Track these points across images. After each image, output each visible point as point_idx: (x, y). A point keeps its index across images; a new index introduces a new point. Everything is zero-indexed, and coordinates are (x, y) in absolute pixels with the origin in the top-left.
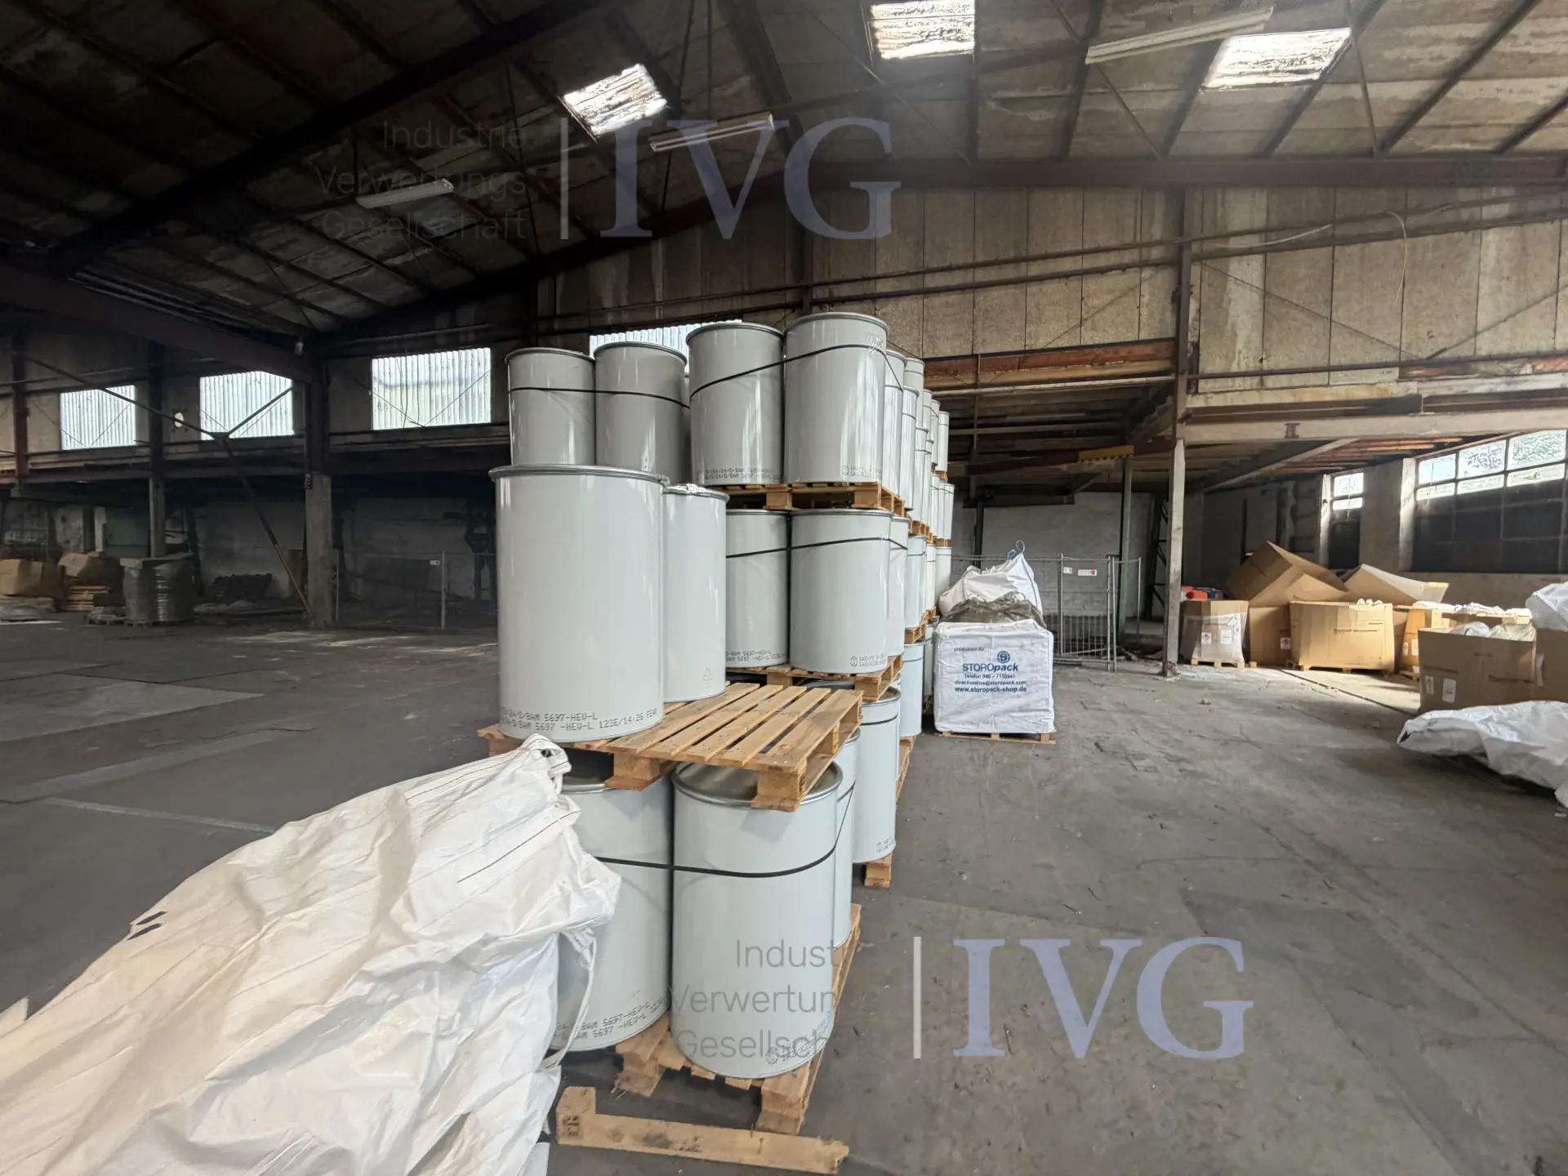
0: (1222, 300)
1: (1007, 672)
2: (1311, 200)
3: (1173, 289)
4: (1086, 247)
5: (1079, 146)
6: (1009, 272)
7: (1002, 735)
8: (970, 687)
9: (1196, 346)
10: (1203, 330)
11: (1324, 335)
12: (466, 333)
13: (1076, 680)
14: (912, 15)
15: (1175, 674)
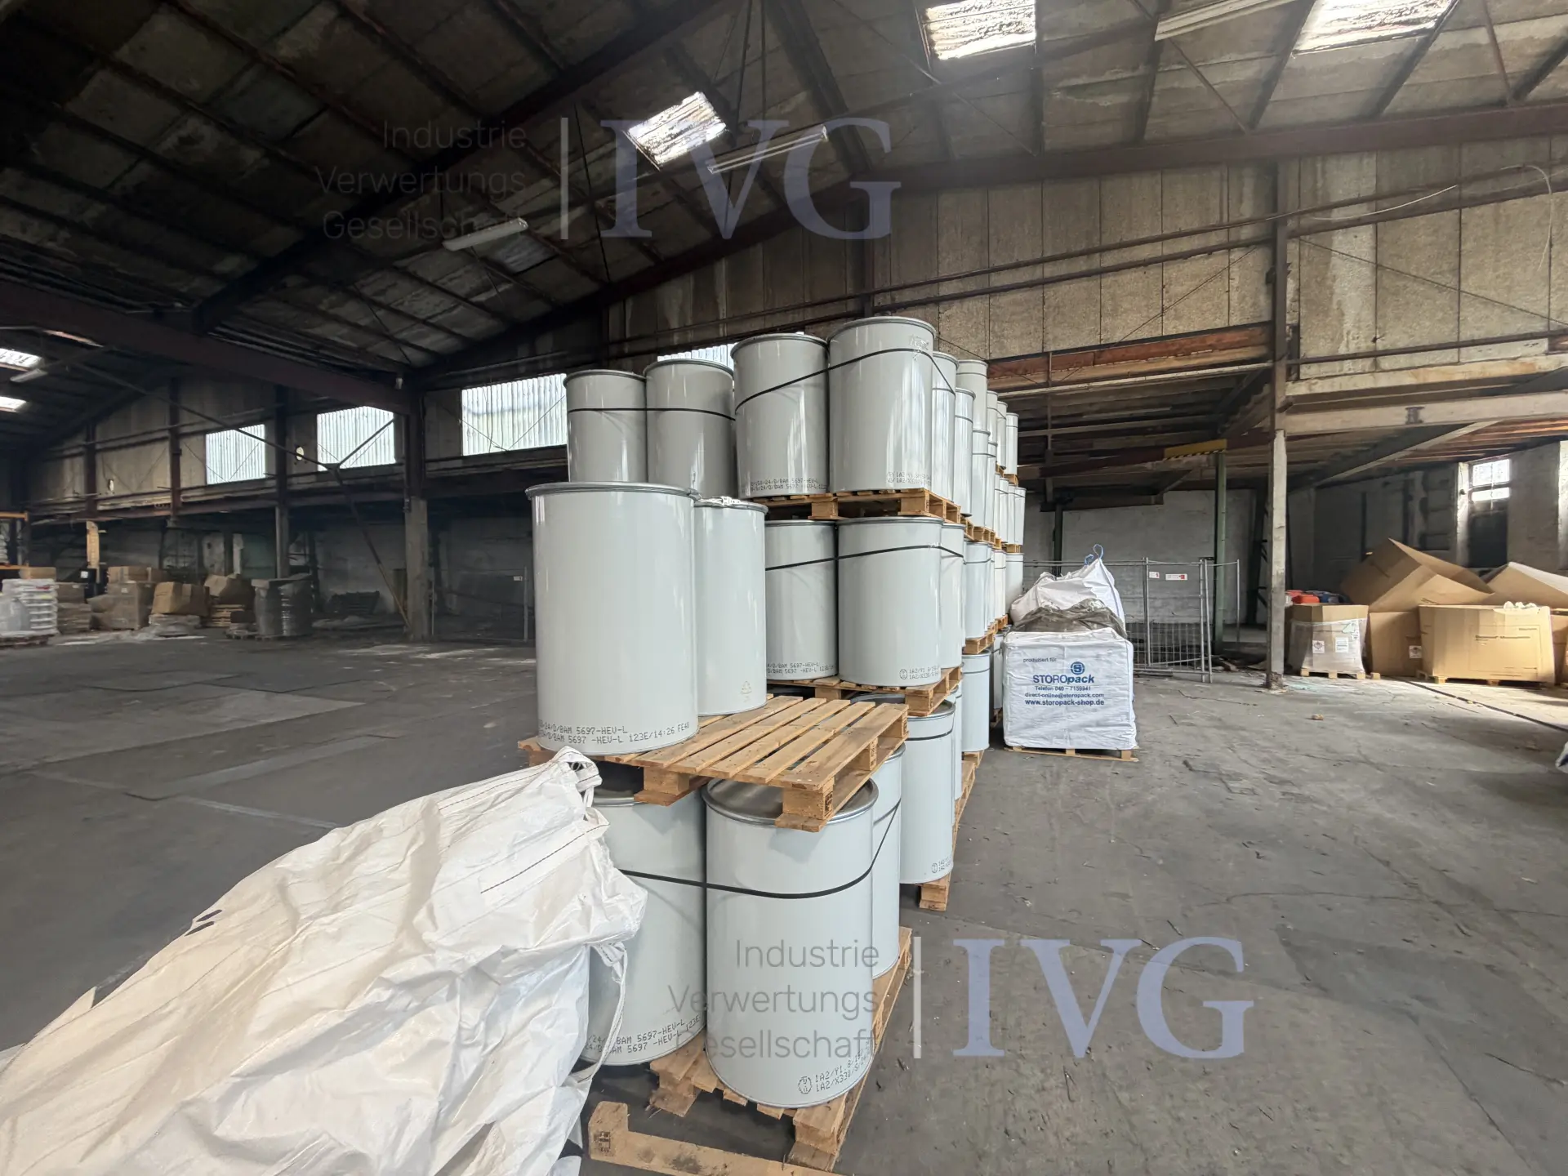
0: (1324, 278)
1: (1081, 684)
2: (1429, 161)
3: (1267, 269)
4: (1165, 232)
5: (1154, 128)
6: (1081, 265)
7: (1078, 751)
8: (1041, 699)
9: (1296, 329)
10: (1303, 312)
11: (1452, 309)
12: (544, 360)
13: (1164, 692)
14: (970, 13)
15: (1282, 686)
